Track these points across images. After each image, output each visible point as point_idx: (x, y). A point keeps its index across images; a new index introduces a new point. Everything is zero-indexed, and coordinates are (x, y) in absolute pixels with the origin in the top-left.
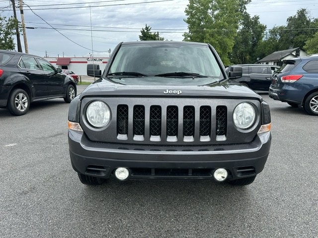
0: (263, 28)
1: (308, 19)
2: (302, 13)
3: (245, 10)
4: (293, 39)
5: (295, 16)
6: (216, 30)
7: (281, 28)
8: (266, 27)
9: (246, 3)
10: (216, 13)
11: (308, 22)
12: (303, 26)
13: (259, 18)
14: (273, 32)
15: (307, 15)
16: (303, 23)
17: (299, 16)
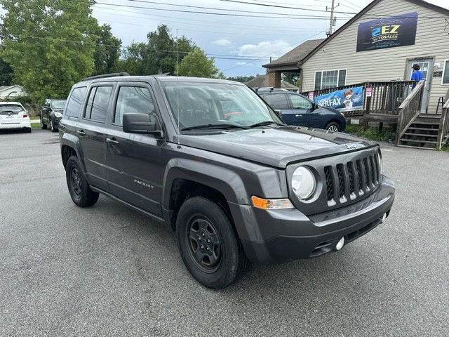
0: (118, 43)
1: (171, 38)
2: (163, 30)
3: (90, 15)
4: (159, 61)
5: (155, 32)
6: (64, 40)
7: (142, 45)
8: (120, 42)
9: (90, 4)
10: (59, 13)
11: (171, 42)
12: (167, 46)
13: (110, 29)
14: (133, 49)
15: (169, 33)
16: (166, 42)
17: (161, 33)
